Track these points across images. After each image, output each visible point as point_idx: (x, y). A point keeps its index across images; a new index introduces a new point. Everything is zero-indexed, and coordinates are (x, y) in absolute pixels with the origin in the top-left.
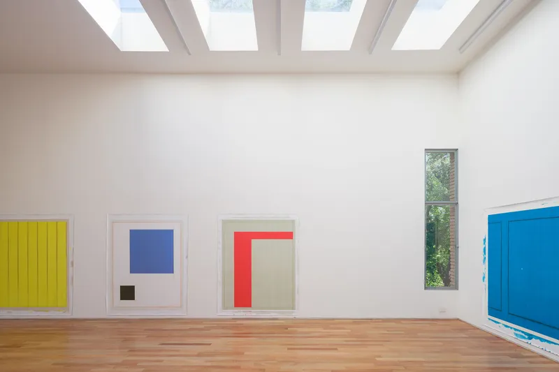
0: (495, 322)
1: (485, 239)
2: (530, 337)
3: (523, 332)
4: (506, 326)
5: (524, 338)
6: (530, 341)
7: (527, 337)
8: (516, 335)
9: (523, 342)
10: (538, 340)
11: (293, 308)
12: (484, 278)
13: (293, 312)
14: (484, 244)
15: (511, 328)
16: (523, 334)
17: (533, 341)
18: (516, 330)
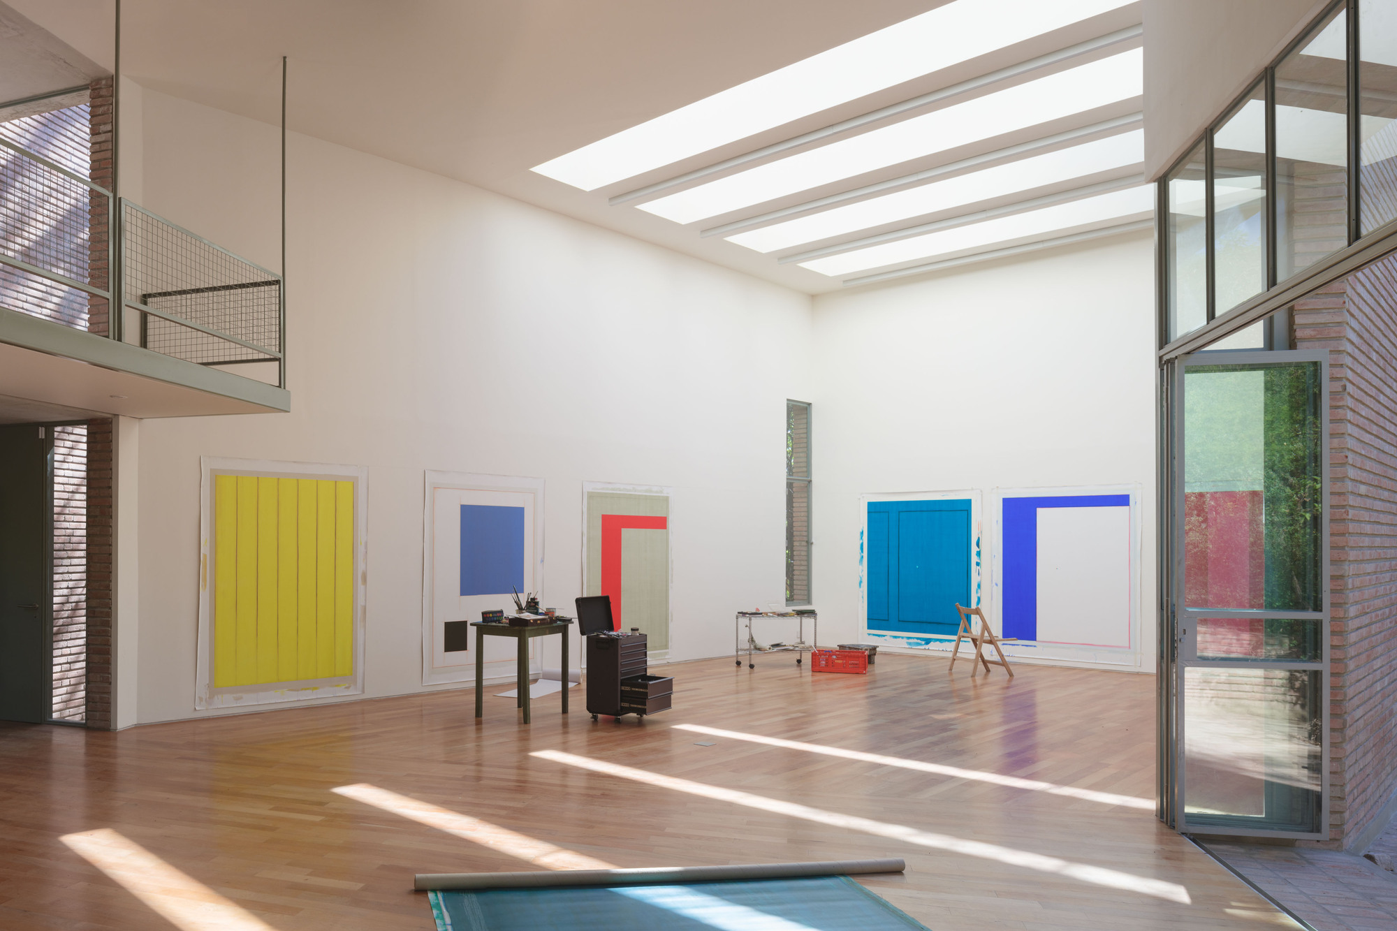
0: (879, 636)
1: (862, 533)
2: (928, 641)
3: (918, 638)
4: (895, 637)
5: (920, 644)
6: (927, 647)
7: (923, 642)
8: (910, 644)
9: (920, 650)
10: (938, 643)
11: (666, 647)
12: (861, 582)
13: (666, 653)
14: (862, 538)
15: (902, 638)
16: (919, 641)
17: (932, 646)
18: (909, 638)
